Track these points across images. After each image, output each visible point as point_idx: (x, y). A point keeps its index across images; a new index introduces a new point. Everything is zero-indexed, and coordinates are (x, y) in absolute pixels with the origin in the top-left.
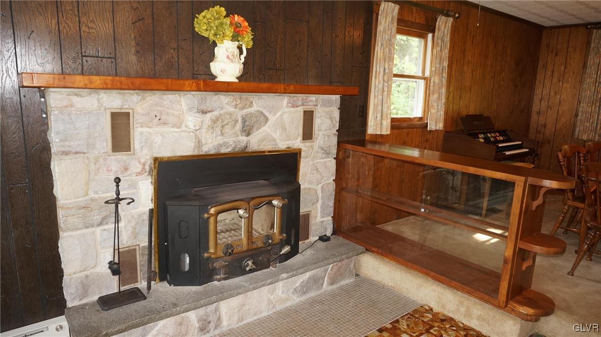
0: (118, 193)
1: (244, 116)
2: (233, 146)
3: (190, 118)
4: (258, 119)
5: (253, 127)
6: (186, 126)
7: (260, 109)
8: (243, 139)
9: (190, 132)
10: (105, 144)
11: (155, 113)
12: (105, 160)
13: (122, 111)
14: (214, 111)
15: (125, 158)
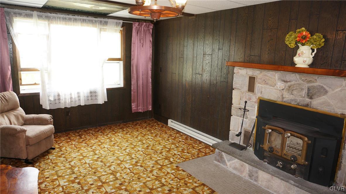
0: (245, 107)
1: (309, 87)
2: (298, 102)
3: (279, 83)
4: (319, 90)
5: (315, 94)
6: (277, 87)
7: (321, 85)
8: (308, 100)
9: (278, 90)
10: (246, 88)
11: (264, 79)
12: (245, 94)
13: (253, 76)
14: (291, 82)
15: (251, 94)
